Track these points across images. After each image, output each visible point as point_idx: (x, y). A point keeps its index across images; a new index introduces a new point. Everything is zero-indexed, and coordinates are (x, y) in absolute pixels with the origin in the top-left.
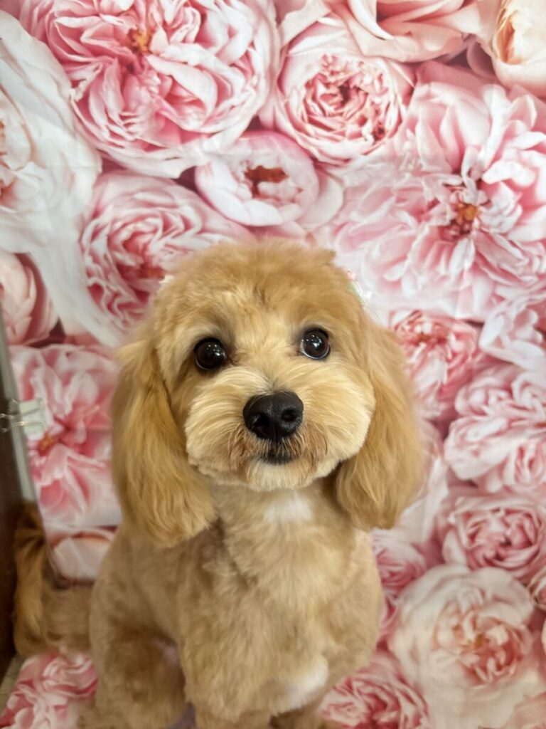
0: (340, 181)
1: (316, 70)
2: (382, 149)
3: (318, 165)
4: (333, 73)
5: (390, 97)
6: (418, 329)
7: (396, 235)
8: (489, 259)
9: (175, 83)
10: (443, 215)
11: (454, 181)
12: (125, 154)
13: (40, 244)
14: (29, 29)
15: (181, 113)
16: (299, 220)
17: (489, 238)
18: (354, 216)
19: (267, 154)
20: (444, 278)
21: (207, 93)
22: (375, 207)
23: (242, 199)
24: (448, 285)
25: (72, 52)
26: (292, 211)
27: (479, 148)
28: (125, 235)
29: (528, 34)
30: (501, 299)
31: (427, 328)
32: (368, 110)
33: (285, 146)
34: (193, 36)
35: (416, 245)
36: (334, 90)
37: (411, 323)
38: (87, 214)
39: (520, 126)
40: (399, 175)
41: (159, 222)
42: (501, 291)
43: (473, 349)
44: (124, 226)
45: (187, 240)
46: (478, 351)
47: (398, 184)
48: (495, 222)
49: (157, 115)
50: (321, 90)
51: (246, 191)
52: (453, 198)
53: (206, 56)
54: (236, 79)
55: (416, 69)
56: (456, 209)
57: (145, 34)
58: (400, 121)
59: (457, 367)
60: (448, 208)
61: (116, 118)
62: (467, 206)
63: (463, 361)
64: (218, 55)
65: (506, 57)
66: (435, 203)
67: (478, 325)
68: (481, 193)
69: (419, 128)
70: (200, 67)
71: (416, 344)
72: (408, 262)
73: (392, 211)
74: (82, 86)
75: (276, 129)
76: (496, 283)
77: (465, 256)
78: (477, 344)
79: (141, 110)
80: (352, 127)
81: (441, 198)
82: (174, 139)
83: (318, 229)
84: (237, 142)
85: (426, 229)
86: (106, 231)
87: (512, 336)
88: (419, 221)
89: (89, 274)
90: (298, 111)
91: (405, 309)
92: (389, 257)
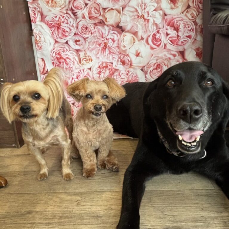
0: (88, 41)
1: (82, 26)
2: (92, 36)
3: (85, 39)
4: (84, 26)
5: (92, 28)
6: (103, 65)
7: (97, 49)
8: (111, 51)
9: (64, 29)
10: (103, 45)
11: (103, 39)
12: (58, 40)
13: (45, 56)
14: (46, 24)
15: (66, 34)
16: (83, 48)
17: (110, 47)
18: (91, 46)
19: (77, 38)
20: (105, 56)
21: (68, 30)
22: (93, 45)
23: (74, 45)
24: (106, 57)
25: (51, 26)
26: (82, 46)
27: (105, 34)
28: (58, 52)
29: (109, 18)
30: (114, 58)
31: (104, 65)
32: (90, 30)
33: (79, 36)
34: (66, 23)
35: (100, 50)
36: (85, 28)
37: (102, 64)
38: (52, 50)
39: (110, 30)
40: (95, 39)
41: (63, 50)
42: (114, 56)
43: (112, 68)
44: (58, 51)
45: (67, 53)
46: (113, 68)
47: (95, 41)
48: (110, 45)
49: (62, 34)
50: (83, 28)
51: (75, 44)
52: (103, 42)
53: (68, 26)
54: (72, 28)
55: (95, 24)
56: (104, 44)
57: (60, 23)
58: (94, 31)
59: (111, 71)
60: (103, 44)
61: (57, 34)
62: (106, 43)
63: (111, 70)
64: (69, 25)
65: (106, 21)
66: (101, 43)
67: (112, 63)
68: (107, 40)
69: (97, 32)
70: (67, 27)
71: (104, 68)
72: (100, 53)
73: (96, 45)
74: (52, 31)
75: (78, 34)
76: (113, 55)
77: (107, 51)
78: (113, 67)
79: (60, 33)
80: (88, 33)
81: (102, 42)
82: (64, 37)
83: (86, 49)
84: (73, 37)
85: (101, 48)
86: (55, 52)
87: (118, 64)
88: (100, 46)
89: (52, 61)
90: (80, 31)
91: (101, 62)
92: (97, 53)
